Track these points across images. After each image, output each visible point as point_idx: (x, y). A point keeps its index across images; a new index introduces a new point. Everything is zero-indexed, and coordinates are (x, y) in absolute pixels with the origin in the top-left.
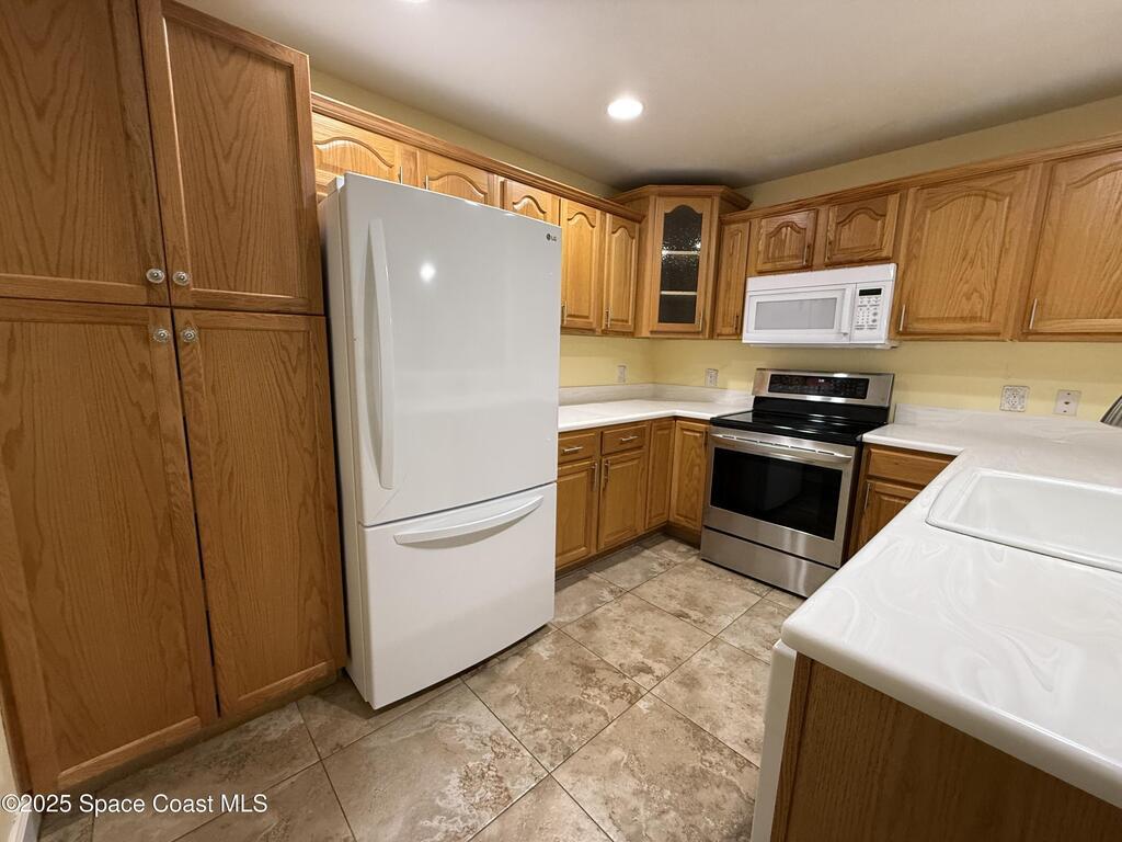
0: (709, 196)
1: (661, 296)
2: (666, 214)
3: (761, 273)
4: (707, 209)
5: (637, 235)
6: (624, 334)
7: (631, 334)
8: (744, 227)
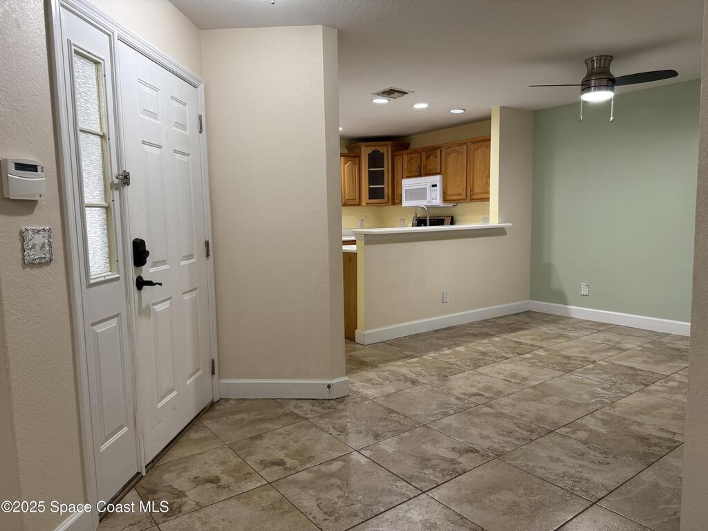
0: (386, 145)
1: (369, 188)
2: (369, 154)
3: (408, 177)
4: (386, 150)
5: (357, 163)
6: (355, 205)
7: (359, 204)
8: (401, 157)
